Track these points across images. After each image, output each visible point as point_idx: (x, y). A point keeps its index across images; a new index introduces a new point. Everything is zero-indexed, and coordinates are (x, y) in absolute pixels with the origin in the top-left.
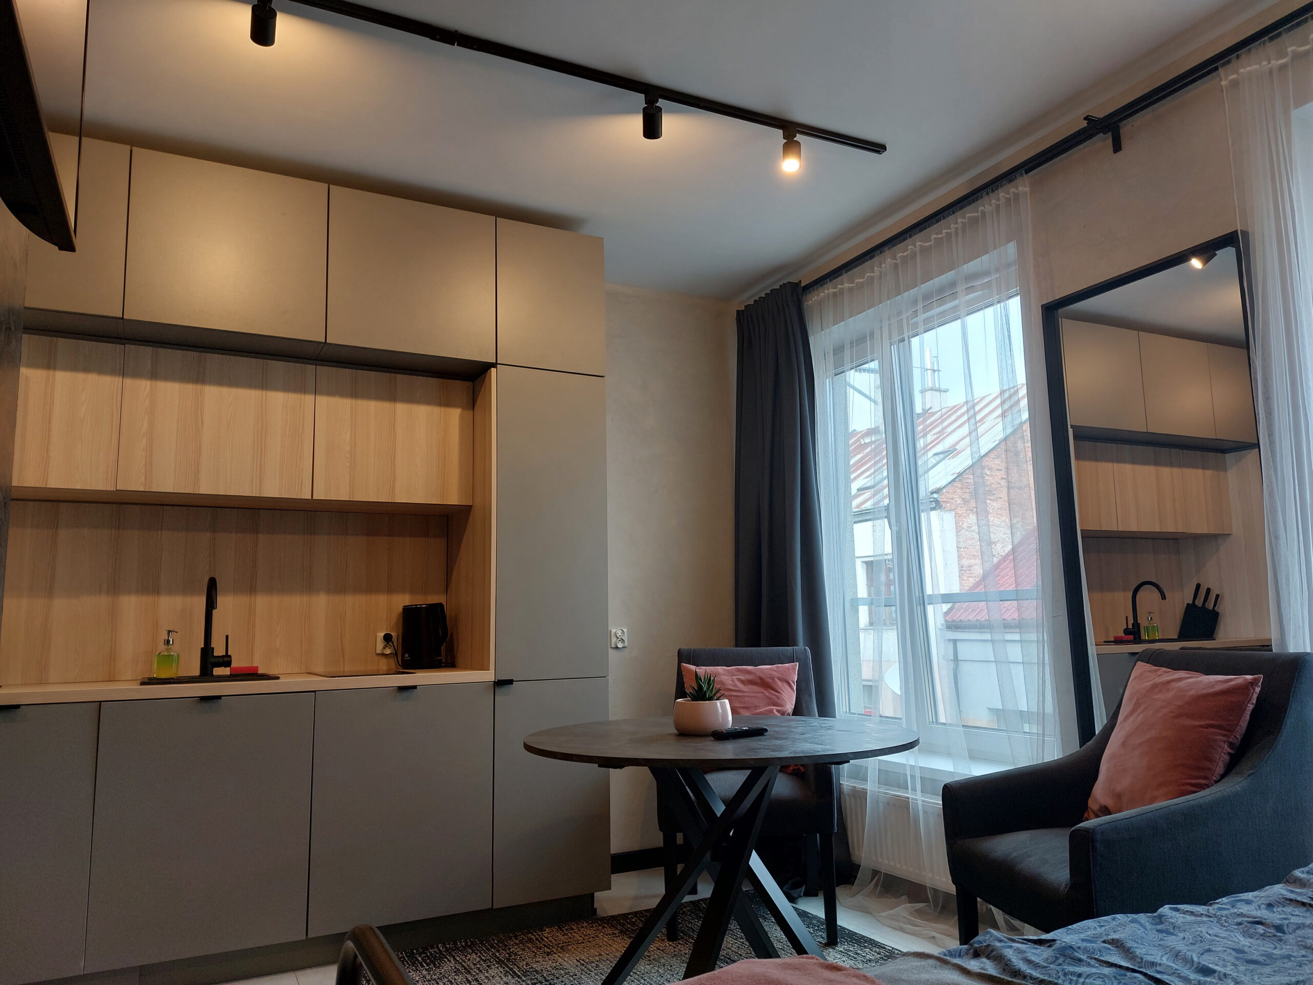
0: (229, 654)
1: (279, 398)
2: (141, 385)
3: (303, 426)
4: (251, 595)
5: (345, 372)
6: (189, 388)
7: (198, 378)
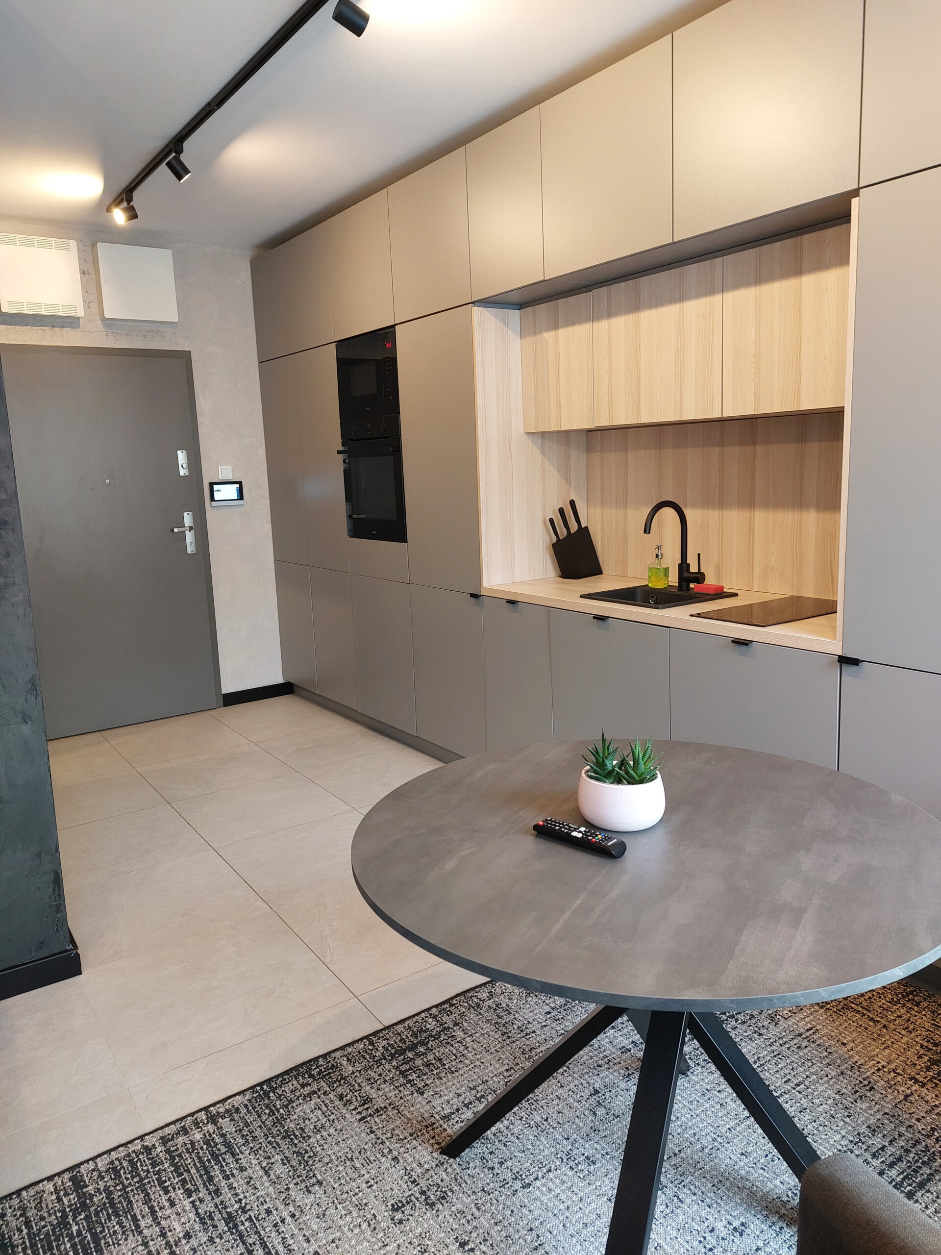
0: (701, 571)
1: (693, 307)
2: (602, 326)
3: (713, 333)
4: (751, 510)
5: (750, 254)
6: (631, 318)
7: (635, 306)
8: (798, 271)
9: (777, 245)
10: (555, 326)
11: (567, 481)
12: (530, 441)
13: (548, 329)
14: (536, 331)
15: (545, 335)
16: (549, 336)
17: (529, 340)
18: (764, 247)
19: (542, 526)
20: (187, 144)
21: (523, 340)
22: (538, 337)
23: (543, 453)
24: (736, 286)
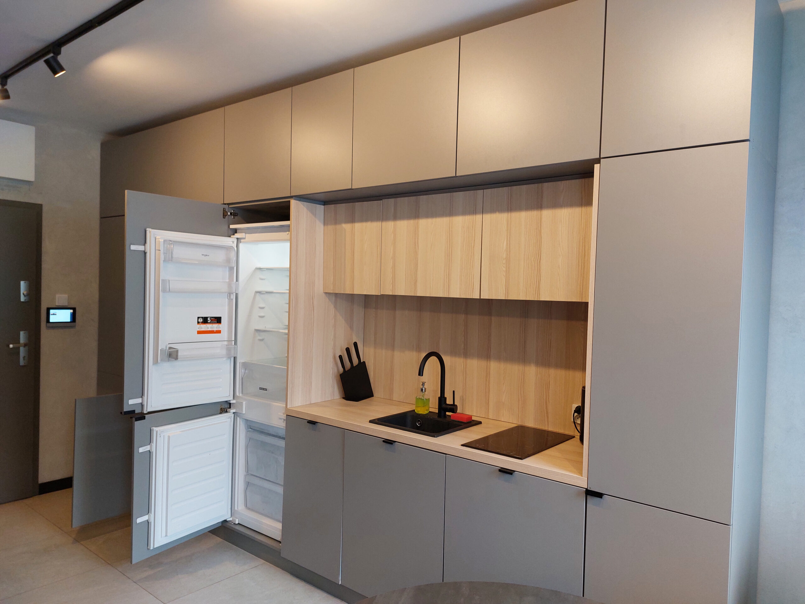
0: (455, 404)
1: (459, 221)
2: (390, 225)
3: (474, 241)
4: (487, 361)
5: (504, 191)
6: (411, 223)
7: (416, 215)
8: (539, 206)
9: (524, 187)
10: (352, 220)
11: (351, 328)
12: (327, 298)
13: (347, 222)
14: (336, 222)
15: (344, 225)
16: (347, 227)
17: (331, 227)
18: (515, 187)
19: (332, 360)
20: (64, 49)
21: (326, 227)
22: (338, 227)
23: (335, 307)
24: (493, 210)
